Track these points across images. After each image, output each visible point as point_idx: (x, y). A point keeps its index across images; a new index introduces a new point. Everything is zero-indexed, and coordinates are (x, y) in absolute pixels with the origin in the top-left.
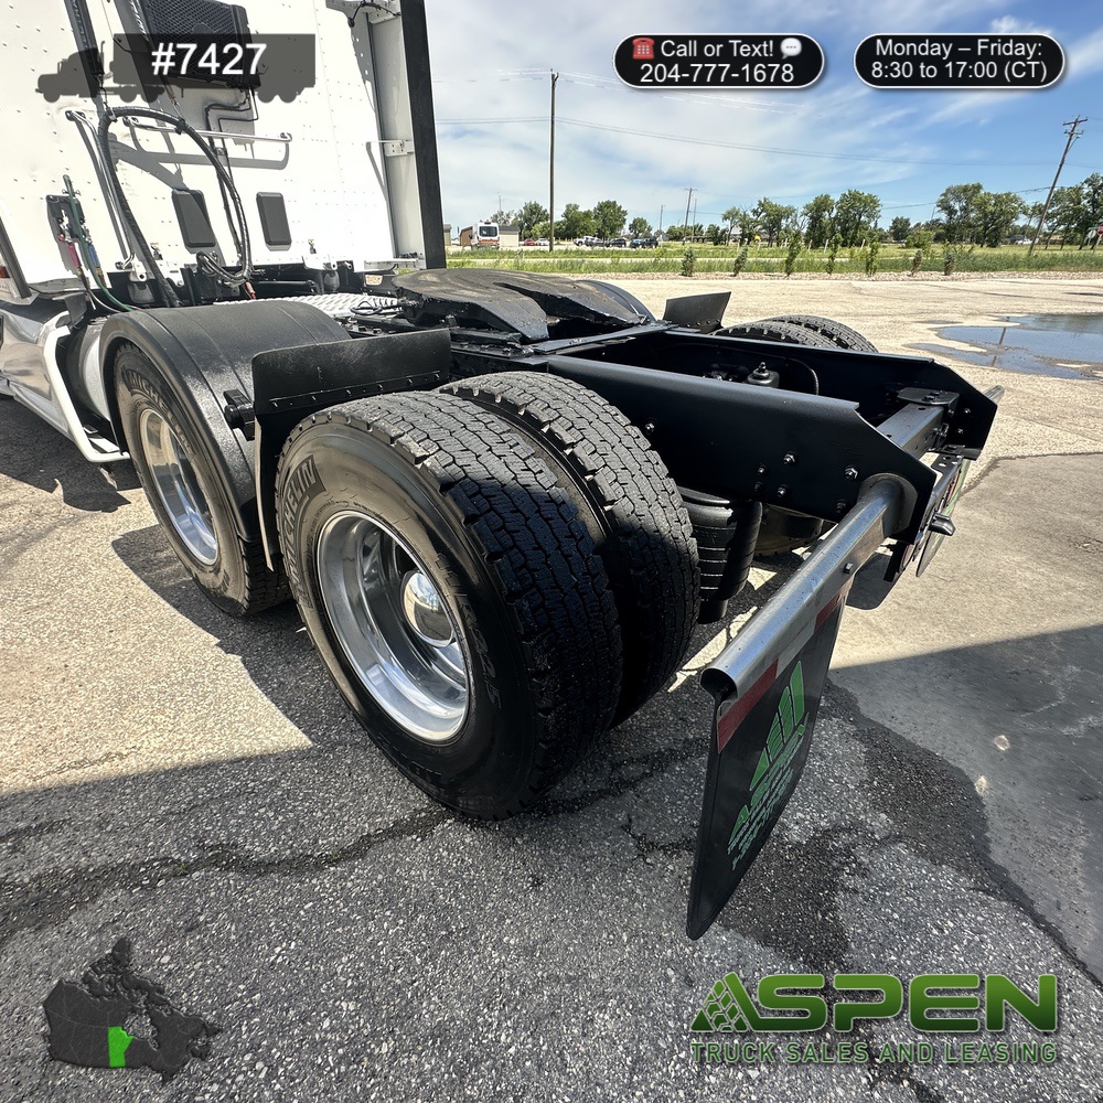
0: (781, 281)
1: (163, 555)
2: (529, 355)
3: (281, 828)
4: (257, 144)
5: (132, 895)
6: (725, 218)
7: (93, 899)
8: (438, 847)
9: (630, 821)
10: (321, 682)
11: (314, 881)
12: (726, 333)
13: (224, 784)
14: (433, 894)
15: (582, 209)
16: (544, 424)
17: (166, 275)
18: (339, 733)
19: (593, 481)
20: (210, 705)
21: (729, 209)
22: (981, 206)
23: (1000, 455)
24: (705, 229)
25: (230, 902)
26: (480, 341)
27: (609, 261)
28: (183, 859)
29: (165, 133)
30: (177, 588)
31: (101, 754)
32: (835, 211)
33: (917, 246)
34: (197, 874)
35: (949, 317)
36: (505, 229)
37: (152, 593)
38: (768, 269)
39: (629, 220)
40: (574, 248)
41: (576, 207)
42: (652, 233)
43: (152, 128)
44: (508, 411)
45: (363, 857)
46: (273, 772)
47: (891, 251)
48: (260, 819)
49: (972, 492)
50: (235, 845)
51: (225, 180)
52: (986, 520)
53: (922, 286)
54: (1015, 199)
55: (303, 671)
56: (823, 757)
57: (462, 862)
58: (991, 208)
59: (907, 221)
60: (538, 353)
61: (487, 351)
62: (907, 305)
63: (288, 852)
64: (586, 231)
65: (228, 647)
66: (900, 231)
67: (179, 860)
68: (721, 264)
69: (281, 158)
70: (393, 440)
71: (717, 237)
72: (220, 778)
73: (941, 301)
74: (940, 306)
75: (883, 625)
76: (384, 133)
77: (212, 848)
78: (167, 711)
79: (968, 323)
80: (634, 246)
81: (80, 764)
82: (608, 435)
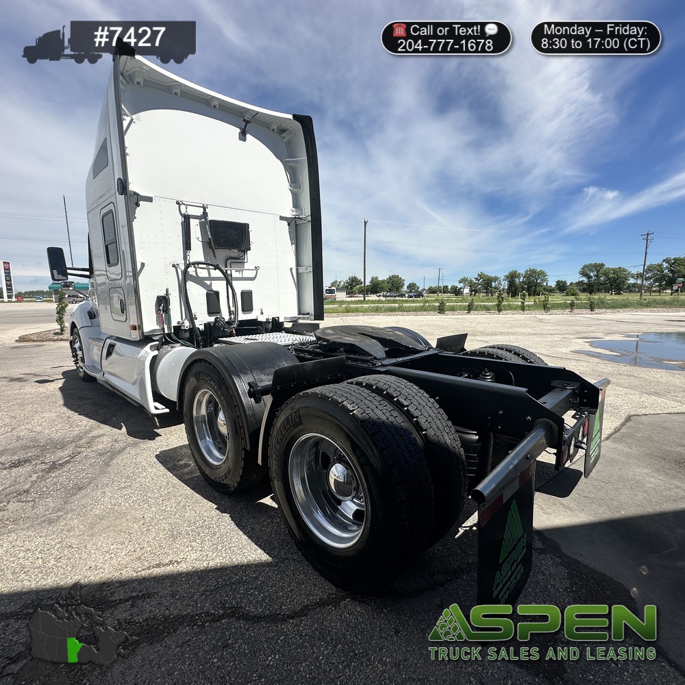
0: (495, 316)
1: (182, 463)
2: (379, 366)
3: (263, 600)
4: (244, 272)
5: (193, 629)
6: (460, 282)
7: (175, 631)
8: (343, 612)
9: (443, 603)
10: (273, 528)
11: (283, 626)
12: (467, 354)
13: (231, 578)
14: (344, 636)
15: (380, 279)
16: (395, 398)
17: (197, 326)
18: (285, 554)
19: (417, 421)
20: (218, 538)
21: (462, 277)
22: (606, 274)
23: (632, 413)
24: (449, 288)
25: (243, 635)
26: (356, 360)
27: (397, 305)
28: (216, 613)
29: (208, 270)
30: (192, 479)
31: (167, 561)
32: (522, 278)
33: (573, 295)
34: (224, 621)
35: (596, 335)
36: (339, 290)
37: (180, 482)
38: (487, 309)
39: (406, 284)
40: (377, 298)
41: (377, 278)
42: (420, 289)
43: (204, 268)
44: (379, 391)
45: (306, 615)
46: (255, 572)
47: (557, 298)
48: (251, 595)
49: (617, 434)
50: (241, 607)
51: (229, 283)
52: (626, 449)
53: (579, 317)
54: (625, 270)
55: (262, 522)
56: (544, 574)
57: (357, 620)
58: (611, 275)
59: (565, 282)
60: (383, 366)
61: (360, 364)
62: (570, 328)
63: (268, 612)
64: (382, 289)
65: (222, 509)
66: (561, 287)
67: (214, 613)
68: (460, 306)
69: (253, 276)
70: (340, 403)
71: (457, 292)
72: (228, 574)
73: (591, 326)
74: (590, 329)
75: (571, 506)
76: (298, 264)
77: (230, 608)
78: (197, 540)
79: (607, 338)
80: (411, 297)
81: (158, 566)
82: (421, 402)
